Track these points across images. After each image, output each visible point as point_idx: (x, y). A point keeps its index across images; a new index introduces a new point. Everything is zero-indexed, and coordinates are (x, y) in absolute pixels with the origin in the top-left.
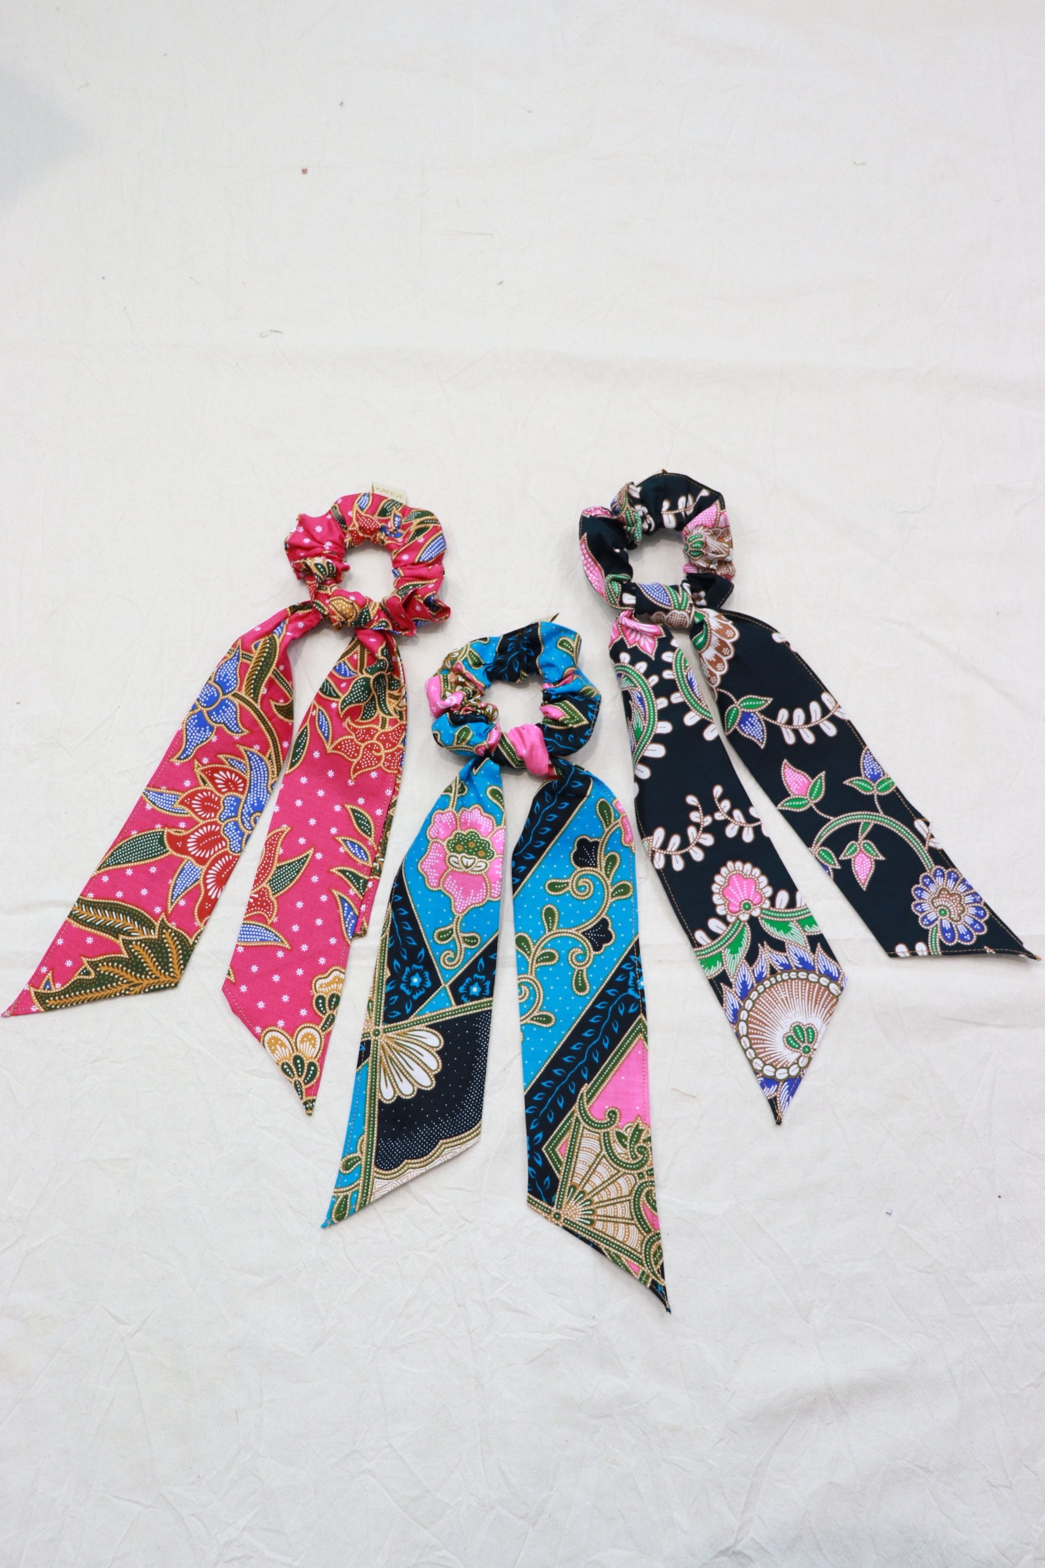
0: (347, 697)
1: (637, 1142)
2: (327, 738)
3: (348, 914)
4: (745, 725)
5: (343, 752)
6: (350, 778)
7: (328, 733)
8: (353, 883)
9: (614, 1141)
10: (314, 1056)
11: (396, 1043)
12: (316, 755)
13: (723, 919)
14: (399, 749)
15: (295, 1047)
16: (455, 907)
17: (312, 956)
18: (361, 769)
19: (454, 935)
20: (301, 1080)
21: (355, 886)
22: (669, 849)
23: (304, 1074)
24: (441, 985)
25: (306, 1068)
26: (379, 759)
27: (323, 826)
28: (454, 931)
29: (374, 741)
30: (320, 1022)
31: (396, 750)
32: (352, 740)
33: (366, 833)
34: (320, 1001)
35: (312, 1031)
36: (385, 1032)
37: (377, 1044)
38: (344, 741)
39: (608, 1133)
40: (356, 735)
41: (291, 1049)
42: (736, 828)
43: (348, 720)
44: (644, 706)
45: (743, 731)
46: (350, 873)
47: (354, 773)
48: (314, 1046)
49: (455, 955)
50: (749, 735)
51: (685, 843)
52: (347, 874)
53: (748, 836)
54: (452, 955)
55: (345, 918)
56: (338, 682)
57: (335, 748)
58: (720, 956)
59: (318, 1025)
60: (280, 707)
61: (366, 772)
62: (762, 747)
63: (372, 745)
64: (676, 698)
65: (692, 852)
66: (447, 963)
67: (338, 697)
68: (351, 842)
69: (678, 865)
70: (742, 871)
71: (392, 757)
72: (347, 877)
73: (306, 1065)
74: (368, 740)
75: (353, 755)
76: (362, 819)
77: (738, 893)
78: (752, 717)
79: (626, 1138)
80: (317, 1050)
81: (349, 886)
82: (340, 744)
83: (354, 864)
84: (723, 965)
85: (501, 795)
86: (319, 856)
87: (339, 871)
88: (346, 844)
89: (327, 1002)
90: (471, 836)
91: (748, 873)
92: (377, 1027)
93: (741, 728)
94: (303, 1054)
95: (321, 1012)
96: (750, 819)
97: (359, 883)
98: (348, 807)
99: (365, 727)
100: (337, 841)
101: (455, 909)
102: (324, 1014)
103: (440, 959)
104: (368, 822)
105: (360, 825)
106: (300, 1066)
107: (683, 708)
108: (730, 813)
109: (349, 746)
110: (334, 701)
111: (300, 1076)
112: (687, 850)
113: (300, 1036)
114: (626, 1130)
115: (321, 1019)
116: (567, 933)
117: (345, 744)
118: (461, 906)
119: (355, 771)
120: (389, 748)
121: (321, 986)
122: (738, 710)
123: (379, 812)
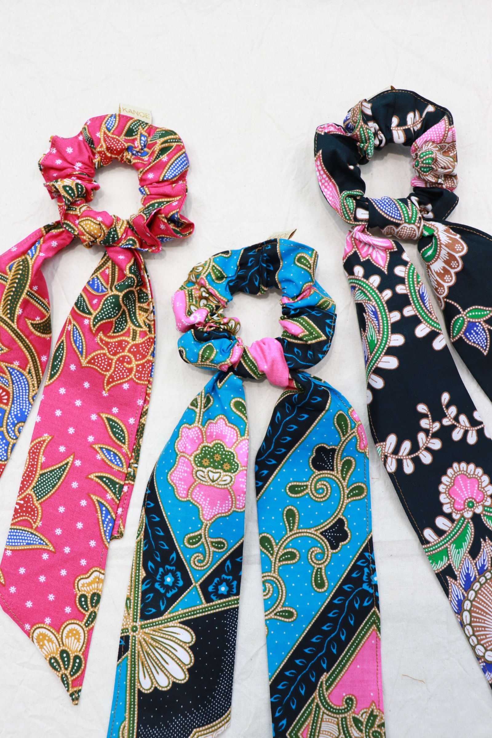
0: (98, 314)
1: (372, 727)
2: (81, 353)
3: (106, 517)
4: (471, 334)
5: (97, 366)
6: (104, 390)
7: (82, 348)
8: (110, 488)
9: (351, 726)
10: (79, 649)
11: (153, 639)
12: (73, 367)
13: (449, 517)
14: (149, 361)
15: (61, 642)
16: (203, 515)
17: (74, 558)
18: (113, 381)
19: (203, 540)
20: (67, 672)
21: (112, 491)
22: (400, 454)
23: (70, 666)
24: (192, 584)
25: (72, 661)
26: (130, 370)
27: (81, 435)
28: (203, 536)
29: (126, 353)
30: (84, 619)
31: (146, 362)
32: (105, 355)
33: (121, 441)
34: (83, 599)
35: (76, 627)
36: (142, 628)
37: (135, 640)
38: (97, 355)
39: (345, 718)
40: (108, 349)
41: (57, 644)
42: (462, 431)
43: (101, 334)
44: (378, 320)
45: (468, 339)
46: (107, 478)
47: (107, 385)
48: (78, 640)
49: (205, 557)
50: (474, 342)
51: (415, 447)
52: (104, 479)
53: (472, 439)
54: (201, 557)
55: (103, 522)
56: (91, 297)
57: (89, 362)
58: (446, 552)
59: (82, 621)
60: (36, 324)
61: (118, 384)
62: (485, 353)
63: (124, 357)
64: (408, 311)
65: (421, 456)
66: (197, 564)
67: (90, 314)
68: (107, 449)
69: (409, 468)
70: (467, 472)
71: (143, 368)
72: (105, 482)
73: (72, 658)
74: (120, 352)
75: (106, 368)
76: (116, 428)
77: (462, 492)
78: (477, 326)
79: (362, 723)
80: (81, 644)
81: (106, 490)
82: (93, 358)
83: (110, 469)
84: (448, 560)
85: (244, 407)
86: (78, 463)
87: (97, 477)
88: (103, 452)
89: (89, 600)
90: (217, 448)
91: (472, 473)
92: (135, 624)
93: (466, 337)
94: (68, 648)
95: (84, 609)
96: (474, 423)
97: (115, 488)
98: (104, 416)
99: (116, 340)
100: (94, 449)
101: (203, 517)
102: (87, 611)
103: (190, 560)
104: (122, 431)
105: (114, 433)
106: (66, 659)
107: (415, 321)
108: (456, 419)
109: (102, 360)
110: (86, 318)
111: (66, 669)
112: (417, 454)
113: (65, 632)
114: (362, 715)
115: (84, 615)
116: (307, 532)
117: (98, 358)
118: (208, 514)
119: (109, 383)
120: (140, 359)
121: (83, 585)
122: (464, 319)
123: (132, 421)
